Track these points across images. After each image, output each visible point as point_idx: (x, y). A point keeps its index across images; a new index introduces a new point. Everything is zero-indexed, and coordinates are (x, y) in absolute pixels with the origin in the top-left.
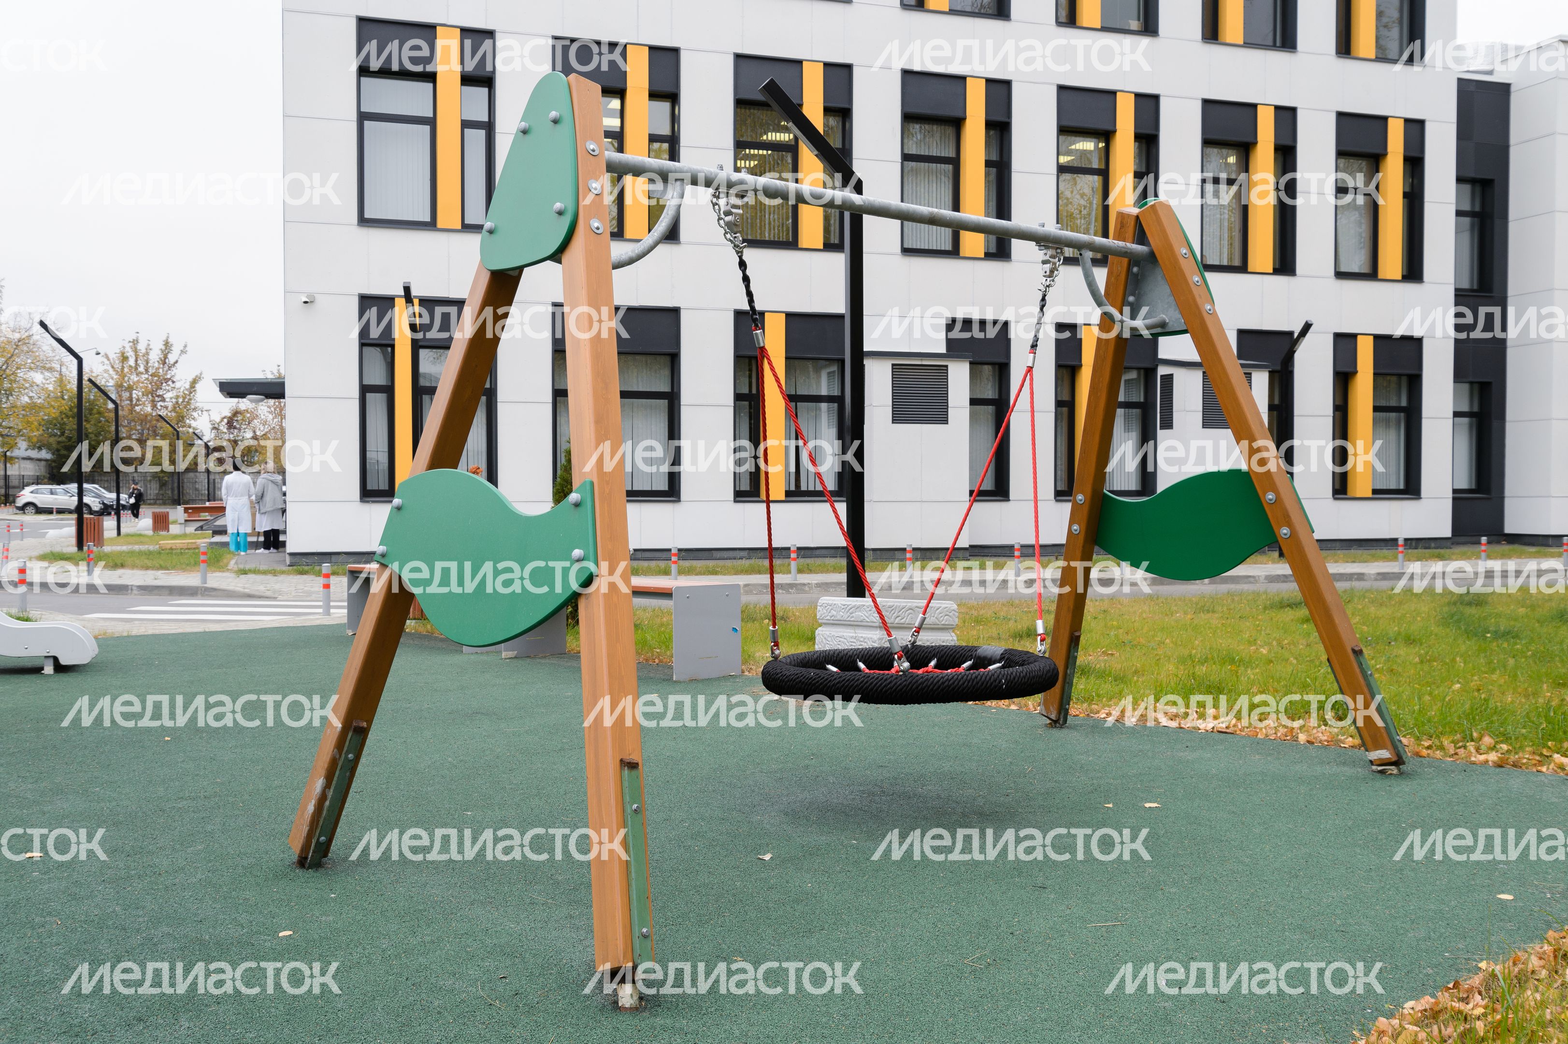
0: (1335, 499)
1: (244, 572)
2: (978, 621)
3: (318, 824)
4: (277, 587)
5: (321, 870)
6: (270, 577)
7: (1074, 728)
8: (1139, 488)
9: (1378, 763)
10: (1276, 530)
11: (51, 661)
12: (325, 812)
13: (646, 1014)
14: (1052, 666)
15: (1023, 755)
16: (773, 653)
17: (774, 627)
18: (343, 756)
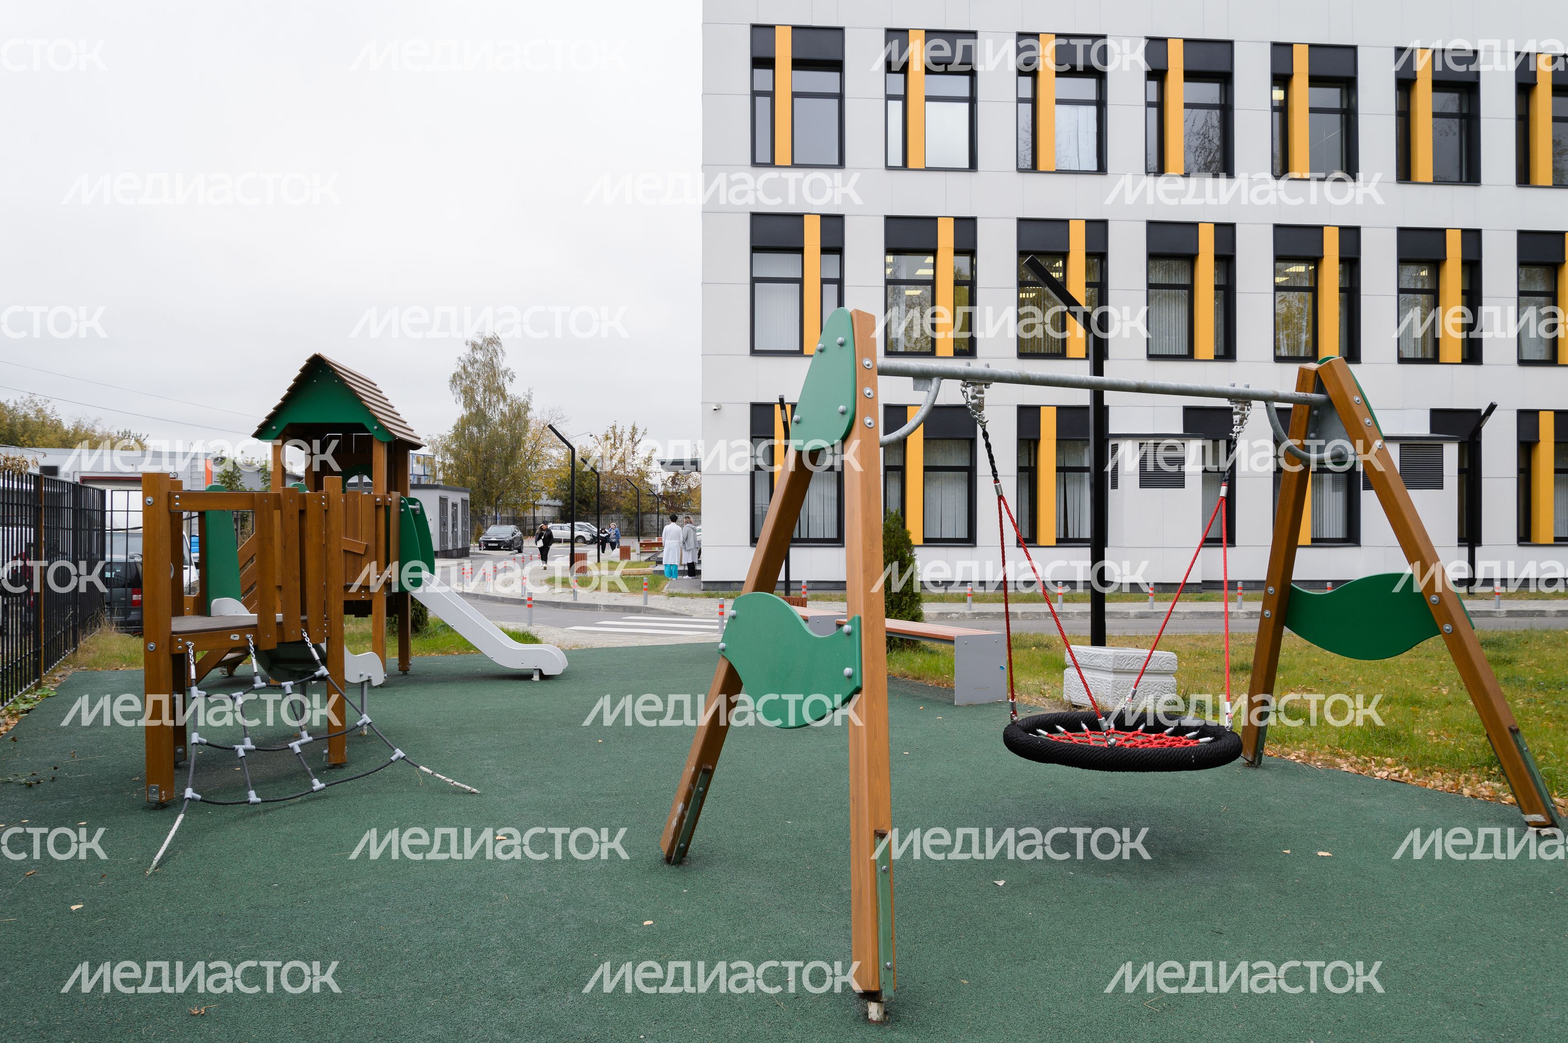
0: (1520, 545)
1: (672, 595)
2: (1202, 655)
3: (679, 832)
4: (693, 607)
5: (681, 867)
6: (689, 599)
7: (1267, 768)
8: (1345, 536)
9: (1533, 824)
10: (1439, 626)
11: (538, 672)
12: (683, 827)
13: (888, 1028)
14: (1237, 743)
15: (1220, 793)
16: (1012, 719)
17: (1013, 700)
18: (696, 789)
